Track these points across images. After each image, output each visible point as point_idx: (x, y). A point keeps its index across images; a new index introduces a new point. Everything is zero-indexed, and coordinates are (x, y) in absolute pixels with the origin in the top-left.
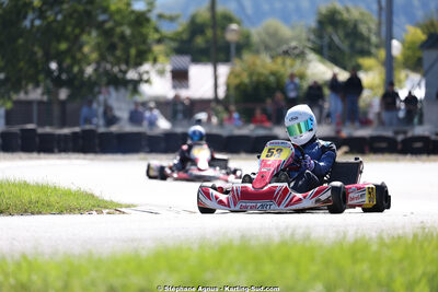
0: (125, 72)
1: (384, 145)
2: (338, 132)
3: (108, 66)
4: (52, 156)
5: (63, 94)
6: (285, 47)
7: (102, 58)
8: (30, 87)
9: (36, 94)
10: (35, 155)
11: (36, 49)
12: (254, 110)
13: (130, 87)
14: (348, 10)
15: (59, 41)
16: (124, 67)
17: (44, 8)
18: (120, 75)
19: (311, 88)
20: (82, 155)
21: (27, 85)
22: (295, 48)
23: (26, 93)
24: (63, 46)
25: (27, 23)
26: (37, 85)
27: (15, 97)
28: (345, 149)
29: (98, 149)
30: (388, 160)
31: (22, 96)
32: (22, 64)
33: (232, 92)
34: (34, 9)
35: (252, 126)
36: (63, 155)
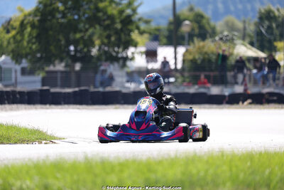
0: (118, 53)
1: (275, 98)
2: (245, 90)
3: (106, 49)
4: (60, 107)
5: (78, 67)
6: (221, 36)
7: (103, 43)
8: (57, 62)
9: (60, 67)
10: (48, 106)
11: (61, 37)
12: (200, 76)
13: (121, 62)
14: (278, 10)
15: (75, 33)
16: (116, 49)
17: (66, 11)
18: (114, 54)
19: (237, 61)
20: (78, 106)
21: (54, 61)
22: (228, 36)
23: (54, 66)
24: (78, 36)
25: (54, 21)
26: (61, 60)
27: (47, 69)
28: (249, 101)
29: (90, 102)
30: (275, 108)
31: (51, 68)
32: (52, 48)
33: (186, 65)
34: (59, 12)
35: (196, 87)
36: (66, 106)
